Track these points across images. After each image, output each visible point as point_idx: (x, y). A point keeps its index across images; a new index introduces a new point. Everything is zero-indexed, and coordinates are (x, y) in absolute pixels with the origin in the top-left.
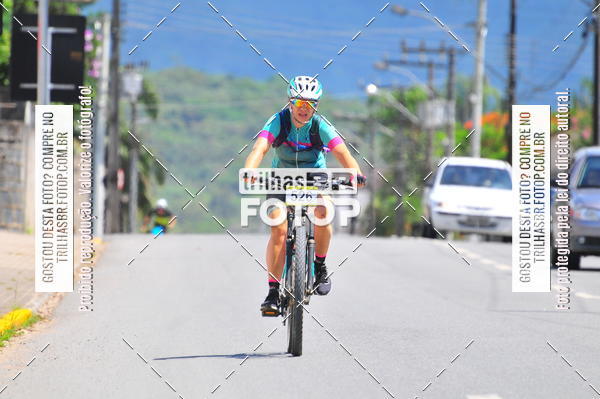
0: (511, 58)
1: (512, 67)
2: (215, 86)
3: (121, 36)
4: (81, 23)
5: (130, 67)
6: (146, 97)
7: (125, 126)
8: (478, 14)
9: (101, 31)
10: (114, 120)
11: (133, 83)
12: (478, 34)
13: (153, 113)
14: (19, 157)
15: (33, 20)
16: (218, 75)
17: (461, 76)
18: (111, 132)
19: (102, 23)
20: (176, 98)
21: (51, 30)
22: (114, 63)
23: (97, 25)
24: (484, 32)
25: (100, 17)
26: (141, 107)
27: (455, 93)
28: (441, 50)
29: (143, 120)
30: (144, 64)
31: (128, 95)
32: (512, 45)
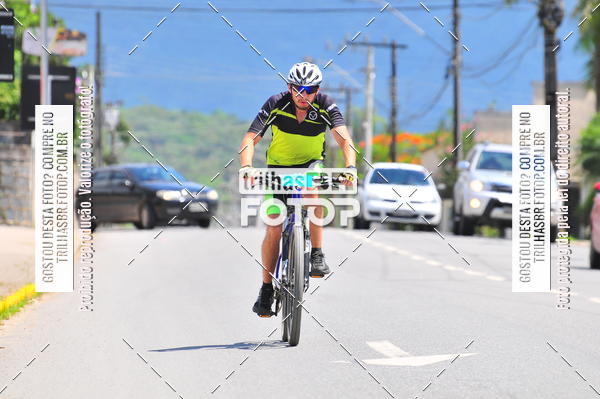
0: (393, 94)
1: (393, 100)
2: (173, 119)
3: (102, 82)
4: (73, 72)
5: (110, 105)
6: (120, 127)
7: (107, 149)
8: (367, 61)
9: (87, 79)
10: (97, 144)
11: (112, 117)
12: (368, 78)
13: (126, 139)
14: (28, 172)
15: (37, 70)
16: (175, 111)
17: (356, 108)
18: (97, 153)
19: (88, 73)
20: (142, 127)
21: (51, 78)
22: (98, 102)
23: (84, 74)
24: (373, 76)
25: (87, 68)
26: (117, 135)
27: (352, 120)
28: (341, 90)
29: (119, 144)
30: (120, 103)
31: (109, 125)
32: (393, 85)
